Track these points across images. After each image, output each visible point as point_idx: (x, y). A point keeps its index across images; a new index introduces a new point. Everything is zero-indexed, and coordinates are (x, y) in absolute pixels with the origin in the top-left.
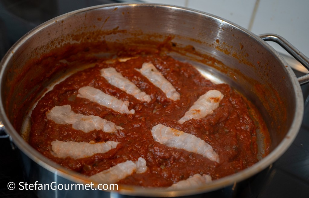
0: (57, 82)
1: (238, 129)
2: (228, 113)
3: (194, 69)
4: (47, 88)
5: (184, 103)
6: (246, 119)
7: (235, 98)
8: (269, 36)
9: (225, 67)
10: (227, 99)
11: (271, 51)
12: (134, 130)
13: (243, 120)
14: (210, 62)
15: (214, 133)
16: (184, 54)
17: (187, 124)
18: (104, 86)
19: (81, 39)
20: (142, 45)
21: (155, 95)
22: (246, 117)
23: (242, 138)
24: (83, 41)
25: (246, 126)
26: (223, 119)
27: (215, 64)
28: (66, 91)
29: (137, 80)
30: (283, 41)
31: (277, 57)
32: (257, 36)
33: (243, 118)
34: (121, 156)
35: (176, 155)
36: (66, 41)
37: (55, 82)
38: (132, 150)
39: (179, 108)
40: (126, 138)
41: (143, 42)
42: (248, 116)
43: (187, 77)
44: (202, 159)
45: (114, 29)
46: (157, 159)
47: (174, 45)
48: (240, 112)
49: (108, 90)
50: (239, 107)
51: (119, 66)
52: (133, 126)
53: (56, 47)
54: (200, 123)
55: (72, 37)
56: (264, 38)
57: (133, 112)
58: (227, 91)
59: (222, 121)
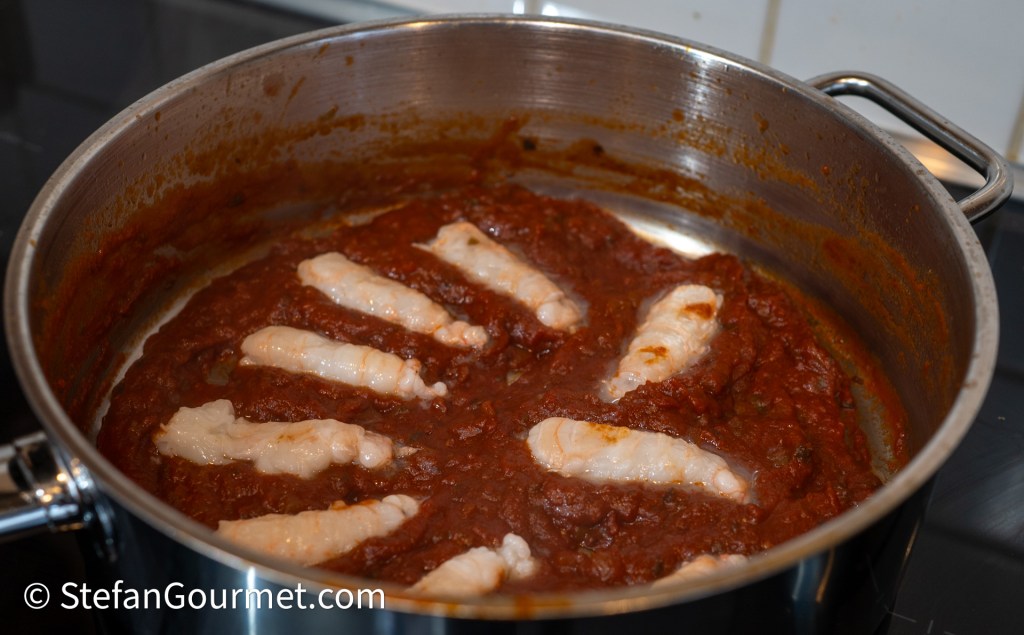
0: (152, 326)
1: (796, 393)
2: (755, 348)
3: (607, 218)
4: (124, 352)
5: (605, 336)
6: (815, 358)
7: (766, 297)
8: (843, 81)
9: (715, 198)
10: (742, 304)
11: (863, 130)
12: (461, 447)
13: (806, 363)
14: (659, 188)
15: (722, 419)
16: (568, 173)
17: (632, 400)
18: (324, 318)
19: (216, 167)
20: (419, 159)
21: (502, 325)
22: (814, 352)
23: (814, 421)
24: (224, 172)
25: (818, 381)
26: (742, 370)
27: (679, 193)
28: (195, 354)
29: (431, 281)
30: (888, 92)
31: (884, 147)
32: (804, 83)
33: (807, 357)
34: (446, 535)
35: (623, 507)
36: (169, 182)
37: (146, 328)
38: (476, 510)
39: (592, 353)
40: (444, 477)
41: (423, 149)
42: (819, 347)
43: (592, 247)
44: (707, 505)
45: (322, 119)
46: (562, 526)
47: (530, 144)
48: (791, 338)
49: (341, 329)
50: (786, 323)
51: (355, 242)
52: (459, 435)
53: (141, 205)
54: (674, 390)
55: (187, 163)
56: (828, 89)
57: (440, 389)
58: (734, 279)
59: (740, 375)
